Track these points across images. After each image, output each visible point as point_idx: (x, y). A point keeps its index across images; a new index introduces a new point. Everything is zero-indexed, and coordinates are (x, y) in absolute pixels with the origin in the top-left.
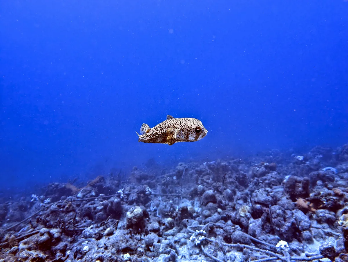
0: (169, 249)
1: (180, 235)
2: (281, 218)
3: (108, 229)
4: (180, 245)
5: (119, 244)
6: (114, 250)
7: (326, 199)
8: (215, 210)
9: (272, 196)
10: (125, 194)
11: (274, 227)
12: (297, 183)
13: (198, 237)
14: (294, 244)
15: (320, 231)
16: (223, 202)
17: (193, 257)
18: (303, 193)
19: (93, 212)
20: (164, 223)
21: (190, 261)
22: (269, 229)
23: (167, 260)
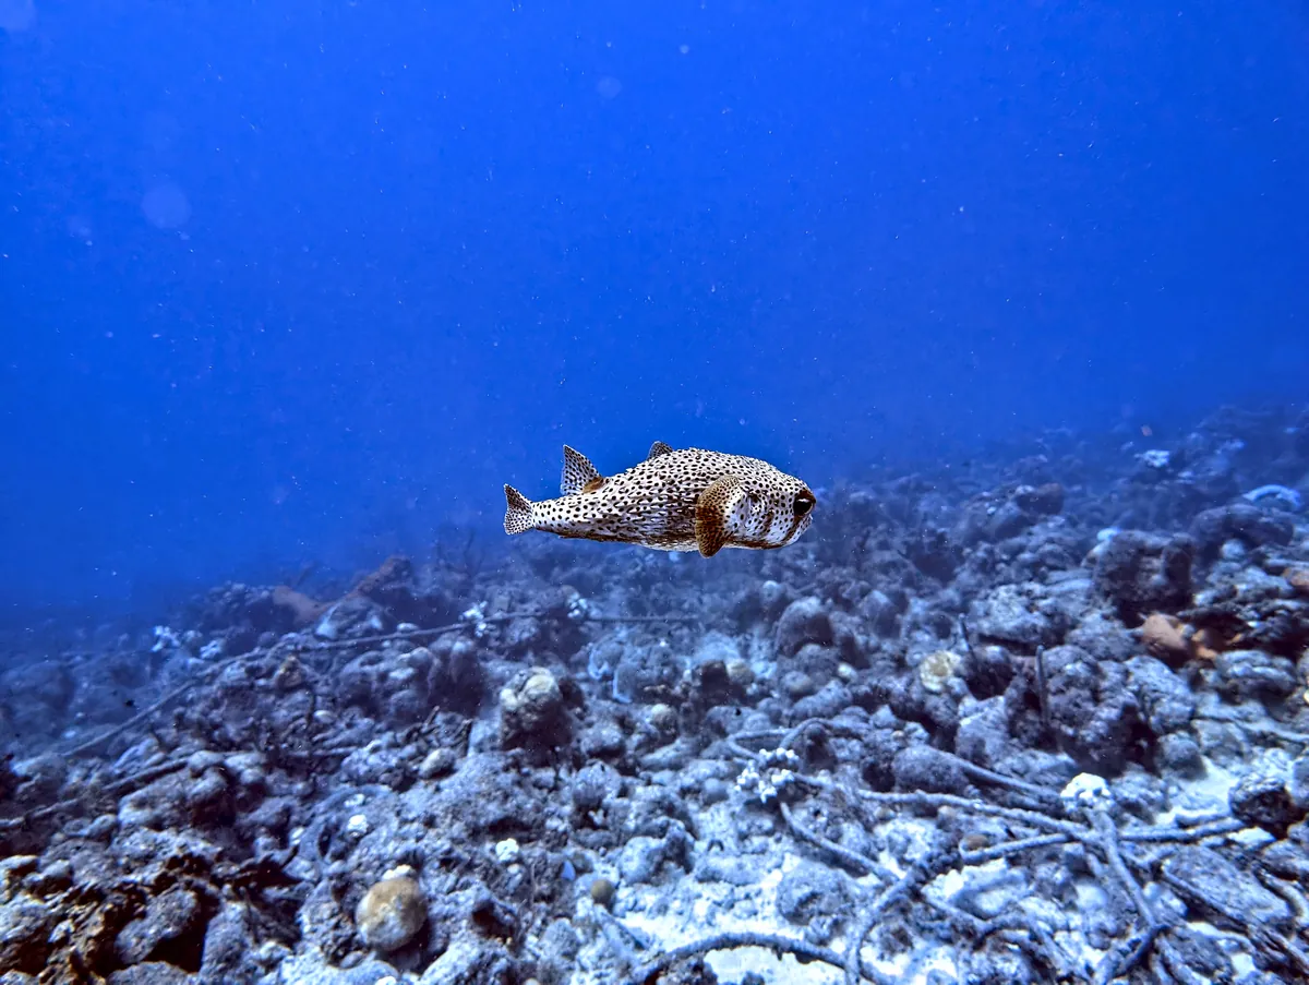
0: (662, 819)
1: (701, 768)
3: (434, 756)
4: (701, 803)
5: (476, 806)
6: (458, 829)
7: (1256, 610)
8: (829, 671)
9: (1049, 611)
10: (492, 622)
11: (1055, 724)
12: (1145, 559)
13: (767, 776)
14: (1128, 782)
15: (1232, 729)
16: (860, 639)
17: (751, 843)
18: (1168, 593)
19: (377, 690)
20: (638, 724)
21: (739, 861)
22: (1035, 734)
23: (657, 858)
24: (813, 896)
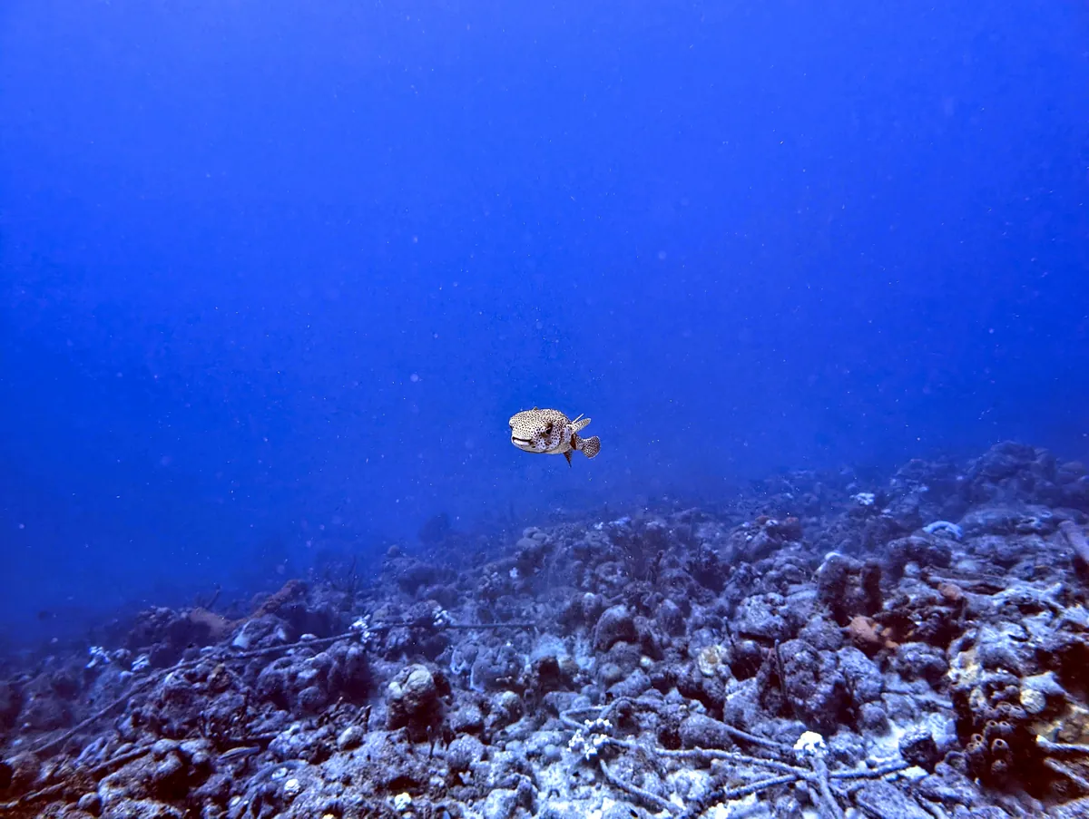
0: (514, 775)
1: (542, 737)
2: (807, 673)
3: (348, 732)
4: (542, 764)
5: (380, 768)
6: (368, 786)
7: (921, 613)
8: (633, 663)
9: (786, 614)
10: (374, 631)
11: (790, 697)
12: (850, 576)
13: (590, 739)
14: (840, 738)
15: (908, 699)
16: (656, 637)
17: (579, 791)
18: (867, 601)
19: (288, 688)
20: (493, 706)
21: (571, 804)
22: (778, 705)
23: (511, 805)
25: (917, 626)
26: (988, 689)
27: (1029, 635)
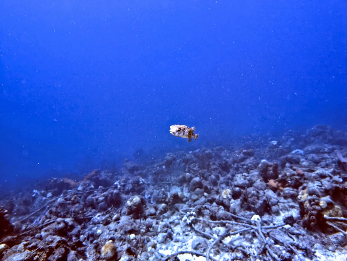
1: (174, 217)
7: (290, 179)
9: (249, 179)
11: (250, 205)
13: (189, 218)
15: (286, 205)
16: (209, 187)
23: (165, 237)
24: (199, 244)
25: (289, 183)
26: (310, 201)
27: (323, 185)
